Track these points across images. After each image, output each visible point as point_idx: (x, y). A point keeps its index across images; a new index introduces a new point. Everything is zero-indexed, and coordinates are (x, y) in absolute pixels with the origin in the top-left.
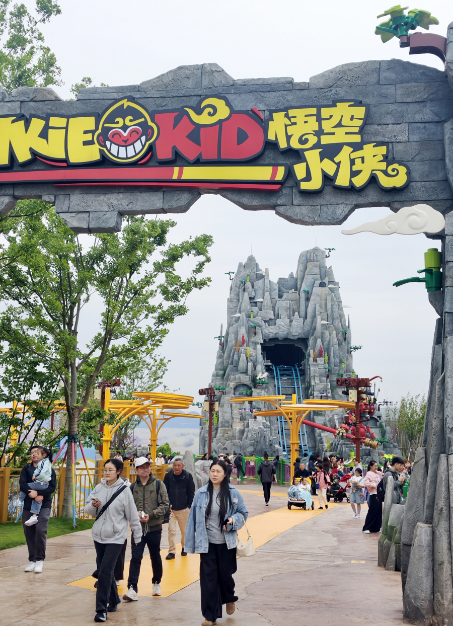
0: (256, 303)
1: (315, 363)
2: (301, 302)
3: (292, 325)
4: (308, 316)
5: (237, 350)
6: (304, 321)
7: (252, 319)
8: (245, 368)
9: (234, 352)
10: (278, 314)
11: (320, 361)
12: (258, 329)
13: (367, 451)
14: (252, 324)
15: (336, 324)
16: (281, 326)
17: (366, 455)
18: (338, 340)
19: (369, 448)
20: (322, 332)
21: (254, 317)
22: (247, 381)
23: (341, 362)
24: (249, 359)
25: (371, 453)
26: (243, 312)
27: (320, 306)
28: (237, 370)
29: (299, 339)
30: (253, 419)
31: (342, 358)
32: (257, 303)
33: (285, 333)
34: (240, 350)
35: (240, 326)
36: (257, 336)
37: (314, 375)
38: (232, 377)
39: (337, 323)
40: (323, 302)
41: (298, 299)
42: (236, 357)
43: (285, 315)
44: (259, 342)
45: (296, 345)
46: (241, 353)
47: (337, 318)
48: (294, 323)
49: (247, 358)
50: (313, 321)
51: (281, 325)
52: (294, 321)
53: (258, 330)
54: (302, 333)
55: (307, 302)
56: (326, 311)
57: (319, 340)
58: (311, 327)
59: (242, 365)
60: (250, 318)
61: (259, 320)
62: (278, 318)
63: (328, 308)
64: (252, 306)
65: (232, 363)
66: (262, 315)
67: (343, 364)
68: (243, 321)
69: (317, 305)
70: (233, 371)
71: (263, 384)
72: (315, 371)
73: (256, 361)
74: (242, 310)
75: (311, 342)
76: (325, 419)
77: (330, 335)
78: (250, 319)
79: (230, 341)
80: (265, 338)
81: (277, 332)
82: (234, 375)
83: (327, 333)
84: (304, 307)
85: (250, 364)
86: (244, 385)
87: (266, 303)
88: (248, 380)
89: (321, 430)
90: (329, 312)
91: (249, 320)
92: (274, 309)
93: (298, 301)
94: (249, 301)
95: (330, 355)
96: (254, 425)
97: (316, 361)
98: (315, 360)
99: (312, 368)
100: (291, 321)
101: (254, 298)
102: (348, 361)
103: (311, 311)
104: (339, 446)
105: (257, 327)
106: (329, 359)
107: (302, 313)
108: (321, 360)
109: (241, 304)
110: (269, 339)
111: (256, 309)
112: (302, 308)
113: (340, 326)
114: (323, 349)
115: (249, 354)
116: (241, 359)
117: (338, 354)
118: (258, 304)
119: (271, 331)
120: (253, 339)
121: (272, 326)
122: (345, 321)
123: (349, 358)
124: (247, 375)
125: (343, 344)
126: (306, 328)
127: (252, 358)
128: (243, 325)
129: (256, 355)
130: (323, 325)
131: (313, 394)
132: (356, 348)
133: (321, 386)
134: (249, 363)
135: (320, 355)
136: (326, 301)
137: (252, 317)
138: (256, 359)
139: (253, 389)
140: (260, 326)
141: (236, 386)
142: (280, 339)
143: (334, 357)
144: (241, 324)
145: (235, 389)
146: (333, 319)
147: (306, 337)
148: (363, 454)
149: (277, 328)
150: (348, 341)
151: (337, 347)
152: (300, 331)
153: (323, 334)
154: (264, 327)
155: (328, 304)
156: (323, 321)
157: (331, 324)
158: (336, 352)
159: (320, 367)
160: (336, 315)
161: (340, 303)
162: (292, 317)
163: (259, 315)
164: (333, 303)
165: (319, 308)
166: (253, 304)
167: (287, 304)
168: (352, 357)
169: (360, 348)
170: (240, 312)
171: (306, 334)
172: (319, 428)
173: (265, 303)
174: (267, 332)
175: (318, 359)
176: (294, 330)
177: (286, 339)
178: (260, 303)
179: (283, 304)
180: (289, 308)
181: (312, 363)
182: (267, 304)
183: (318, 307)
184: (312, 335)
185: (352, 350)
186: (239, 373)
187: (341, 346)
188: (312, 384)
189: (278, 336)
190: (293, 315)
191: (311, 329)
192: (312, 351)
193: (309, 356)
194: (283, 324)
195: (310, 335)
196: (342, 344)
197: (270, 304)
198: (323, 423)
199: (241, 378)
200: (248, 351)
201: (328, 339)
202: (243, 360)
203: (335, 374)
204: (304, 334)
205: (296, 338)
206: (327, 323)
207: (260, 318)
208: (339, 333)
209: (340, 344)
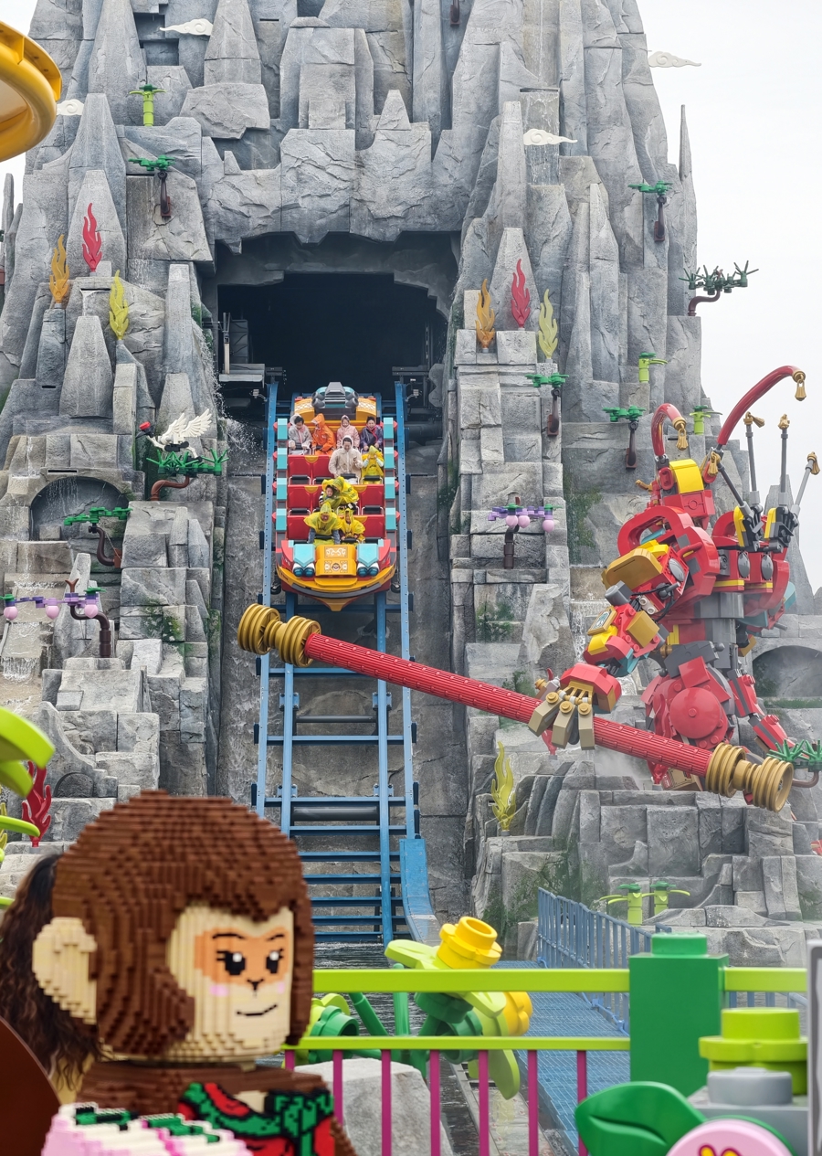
0: (172, 43)
1: (486, 358)
2: (420, 35)
3: (371, 163)
4: (458, 111)
5: (57, 297)
6: (435, 142)
7: (148, 130)
8: (98, 394)
9: (43, 310)
10: (295, 104)
11: (517, 347)
12: (182, 184)
13: (728, 826)
14: (149, 158)
15: (608, 154)
16: (308, 170)
17: (722, 850)
18: (621, 237)
19: (738, 801)
20: (529, 193)
21: (160, 121)
22: (106, 464)
23: (635, 353)
24: (121, 346)
25: (751, 836)
26: (99, 90)
27: (523, 56)
28: (55, 407)
29: (407, 238)
30: (91, 661)
31: (639, 334)
32: (182, 45)
33: (331, 204)
34: (73, 298)
35: (78, 169)
36: (176, 223)
37: (473, 420)
38: (25, 444)
39: (616, 146)
40: (540, 33)
41: (405, 20)
42: (50, 336)
43: (331, 106)
44: (188, 252)
45: (399, 278)
46: (78, 310)
47: (615, 120)
48: (382, 149)
49: (111, 339)
50: (483, 136)
51: (309, 161)
52: (379, 137)
53: (180, 187)
54: (426, 204)
55: (452, 39)
56: (557, 80)
57: (512, 238)
58: (475, 170)
59: (81, 374)
60: (140, 123)
61: (185, 135)
62: (296, 125)
63: (564, 63)
64: (149, 62)
65: (31, 370)
66: (203, 108)
67: (644, 364)
68: (97, 138)
69: (507, 47)
70: (34, 411)
71: (191, 474)
72: (481, 400)
73: (165, 356)
74: (93, 82)
75: (469, 250)
76: (523, 656)
77: (574, 214)
78: (138, 130)
79: (29, 253)
80: (223, 236)
81: (289, 198)
82: (36, 432)
83: (556, 196)
84: (438, 65)
85: (128, 371)
86: (88, 484)
87: (224, 45)
88: (110, 455)
89: (495, 718)
90: (571, 87)
91: (130, 136)
92: (269, 73)
93: (405, 31)
94: (132, 29)
95: (573, 315)
96: (89, 690)
97: (493, 348)
98: (488, 345)
99: (465, 386)
100: (363, 142)
101: (159, 19)
102: (678, 354)
103: (473, 84)
104: (563, 794)
105: (176, 177)
106: (565, 336)
107: (428, 98)
108: (519, 344)
109: (90, 51)
110: (249, 244)
111: (170, 78)
112: (428, 70)
113: (633, 160)
114: (530, 286)
115: (121, 316)
116: (77, 342)
117: (615, 309)
118: (186, 50)
119: (256, 194)
120: (153, 241)
121: (260, 166)
122: (662, 137)
123: (683, 338)
124: (110, 429)
125: (650, 257)
126: (443, 179)
127: (139, 337)
128: (97, 163)
129: (163, 323)
130: (533, 153)
131: (468, 522)
132: (718, 285)
133: (510, 480)
134: (121, 367)
135: (517, 317)
136: (557, 24)
137: (148, 119)
138: (164, 344)
139: (133, 505)
140: (192, 169)
141: (44, 493)
142: (304, 239)
143: (594, 327)
144: (87, 158)
145: (40, 504)
146: (593, 125)
147: (448, 227)
148: (706, 840)
149: (290, 178)
150: (674, 250)
151: (612, 271)
152: (413, 194)
153: (533, 200)
154: (215, 173)
155: (563, 38)
156: (533, 131)
157: (581, 152)
158: (603, 298)
159: (508, 380)
160: (609, 99)
161: (634, 43)
162: (373, 121)
163: (186, 106)
164: (593, 37)
165: (517, 62)
166: (156, 52)
167: (341, 46)
168: (696, 333)
169: (742, 284)
170: (83, 91)
171: (445, 208)
172: (487, 707)
173: (221, 45)
174: (234, 201)
175: (501, 335)
176: (383, 192)
177: (339, 241)
178: (194, 45)
179: (321, 44)
180: (356, 69)
181: (470, 357)
182: (233, 45)
183: (508, 61)
184: (479, 213)
185: (701, 292)
186: (64, 424)
187: (638, 273)
188: (463, 468)
189: (291, 221)
190: (378, 111)
191: (472, 182)
192: (471, 298)
193: (460, 322)
194: (319, 155)
195: (468, 213)
196: (640, 261)
197: (247, 47)
198: (510, 678)
199: (75, 445)
200: (115, 301)
201: (561, 229)
202: (88, 350)
203: (598, 418)
204: (435, 209)
205: (391, 232)
206: (556, 140)
207: (194, 124)
208: (626, 202)
209: (629, 261)
